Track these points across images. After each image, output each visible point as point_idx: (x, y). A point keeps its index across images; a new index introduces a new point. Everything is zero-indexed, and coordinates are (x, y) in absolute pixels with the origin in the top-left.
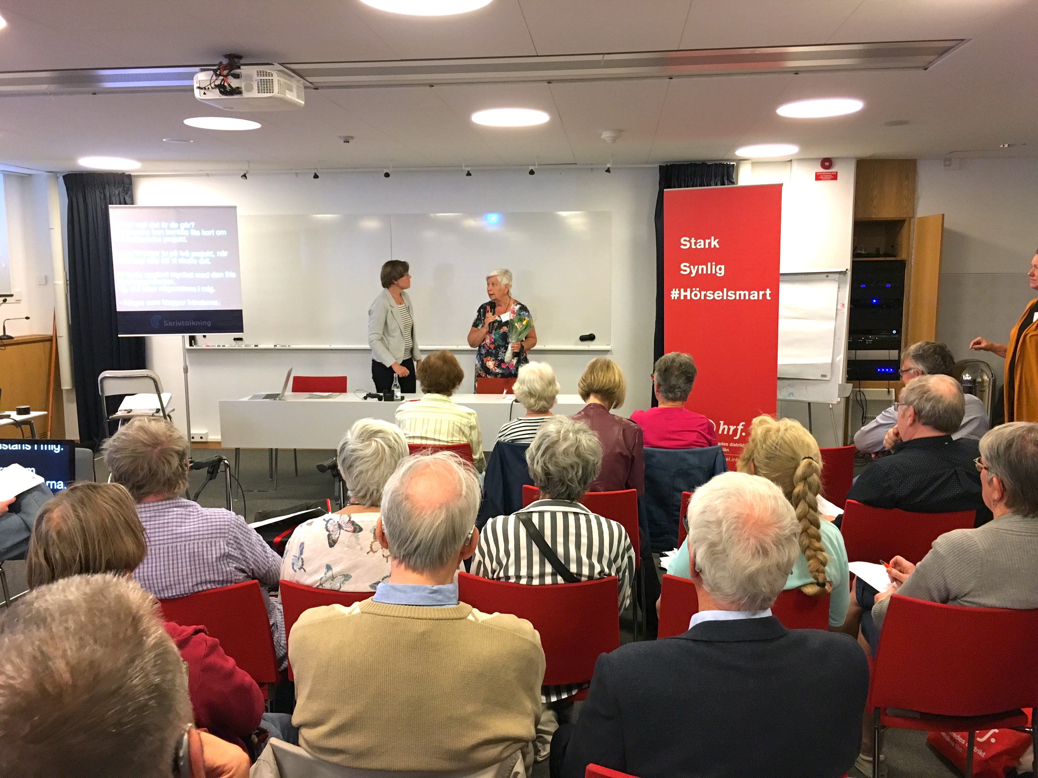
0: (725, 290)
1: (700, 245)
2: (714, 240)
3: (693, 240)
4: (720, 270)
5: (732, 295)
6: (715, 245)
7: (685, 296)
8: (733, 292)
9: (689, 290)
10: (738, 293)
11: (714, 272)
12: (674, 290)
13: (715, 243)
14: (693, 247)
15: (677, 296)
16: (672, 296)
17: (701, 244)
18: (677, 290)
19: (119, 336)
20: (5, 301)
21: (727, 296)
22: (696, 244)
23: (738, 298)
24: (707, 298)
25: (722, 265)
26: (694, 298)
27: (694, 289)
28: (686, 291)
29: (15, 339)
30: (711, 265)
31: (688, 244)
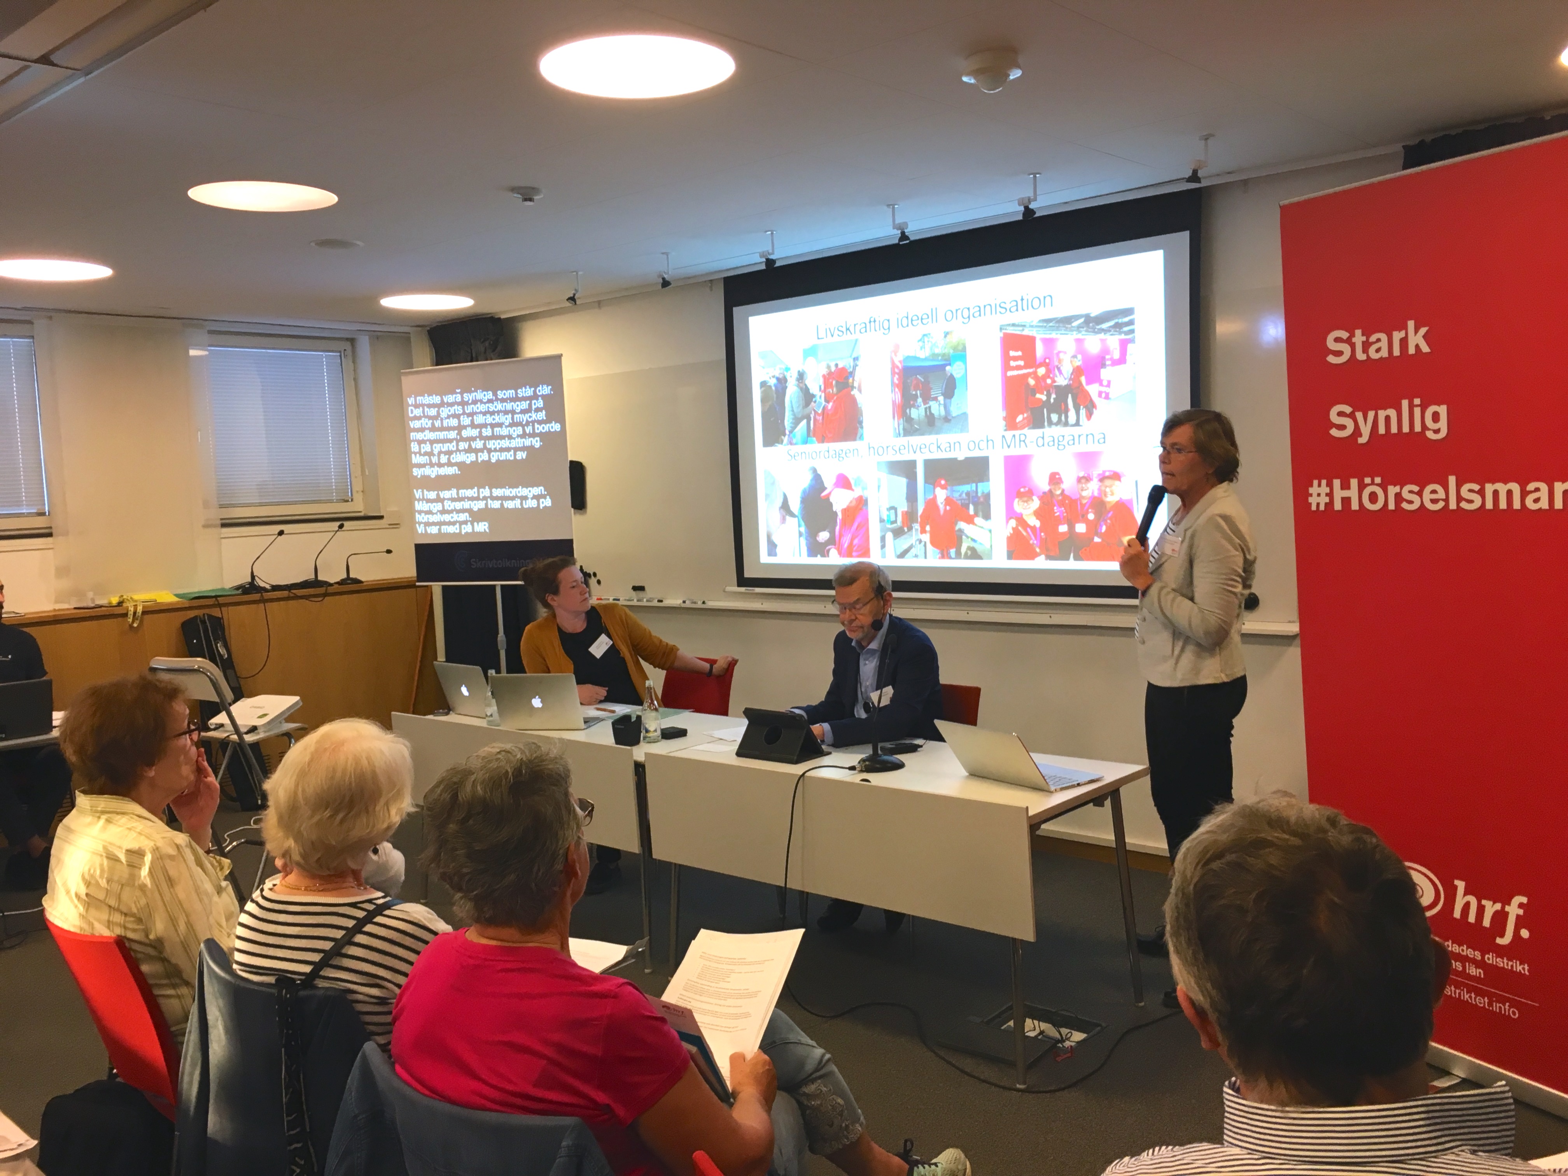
0: (1452, 480)
1: (1378, 350)
3: (1359, 338)
4: (1436, 421)
5: (1471, 497)
6: (1417, 346)
7: (1346, 502)
8: (1476, 487)
10: (1489, 488)
11: (1418, 428)
12: (1316, 482)
13: (1417, 339)
14: (1360, 356)
15: (1324, 500)
16: (1314, 501)
17: (1381, 347)
18: (1324, 482)
20: (341, 526)
21: (1460, 499)
22: (1366, 346)
24: (1405, 505)
25: (1439, 404)
26: (1368, 505)
27: (1368, 480)
29: (365, 584)
30: (1411, 407)
31: (1346, 348)
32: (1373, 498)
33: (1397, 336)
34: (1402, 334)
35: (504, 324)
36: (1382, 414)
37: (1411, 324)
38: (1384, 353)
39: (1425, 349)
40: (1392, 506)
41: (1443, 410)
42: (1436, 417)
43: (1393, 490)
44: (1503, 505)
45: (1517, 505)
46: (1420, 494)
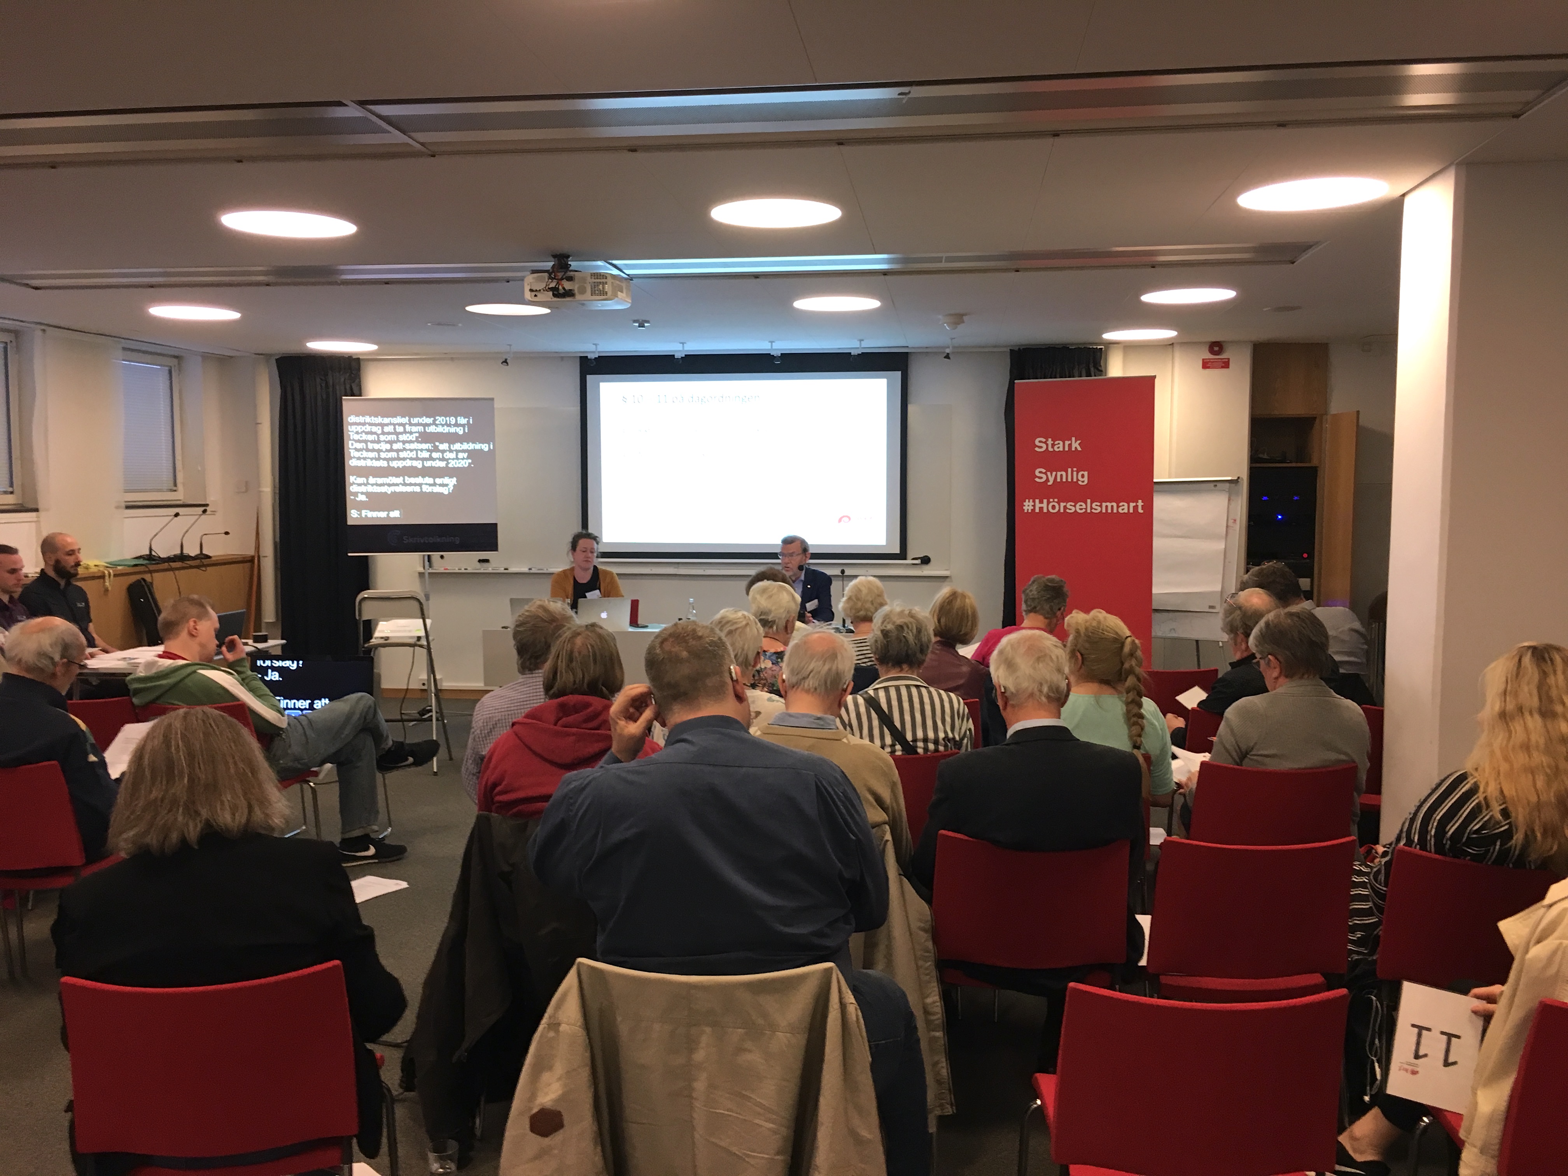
0: (1089, 501)
1: (1058, 448)
2: (1076, 442)
3: (1050, 442)
4: (1083, 478)
5: (1097, 508)
6: (1076, 448)
7: (1041, 509)
8: (1099, 504)
9: (1045, 501)
10: (1104, 504)
11: (1075, 480)
12: (1027, 500)
13: (1076, 445)
14: (1050, 449)
15: (1031, 508)
16: (1026, 508)
17: (1059, 446)
18: (1031, 500)
21: (1092, 508)
22: (1053, 445)
23: (1104, 511)
24: (1068, 511)
25: (1084, 471)
26: (1051, 511)
27: (1051, 500)
28: (1041, 502)
29: (213, 559)
30: (1072, 471)
31: (1044, 446)
32: (1054, 508)
33: (1067, 443)
34: (1070, 442)
35: (362, 363)
36: (1059, 474)
37: (1073, 439)
38: (1061, 449)
39: (1079, 449)
40: (1062, 511)
41: (1086, 473)
42: (1083, 476)
43: (1062, 504)
44: (1109, 511)
45: (1115, 511)
46: (1075, 506)
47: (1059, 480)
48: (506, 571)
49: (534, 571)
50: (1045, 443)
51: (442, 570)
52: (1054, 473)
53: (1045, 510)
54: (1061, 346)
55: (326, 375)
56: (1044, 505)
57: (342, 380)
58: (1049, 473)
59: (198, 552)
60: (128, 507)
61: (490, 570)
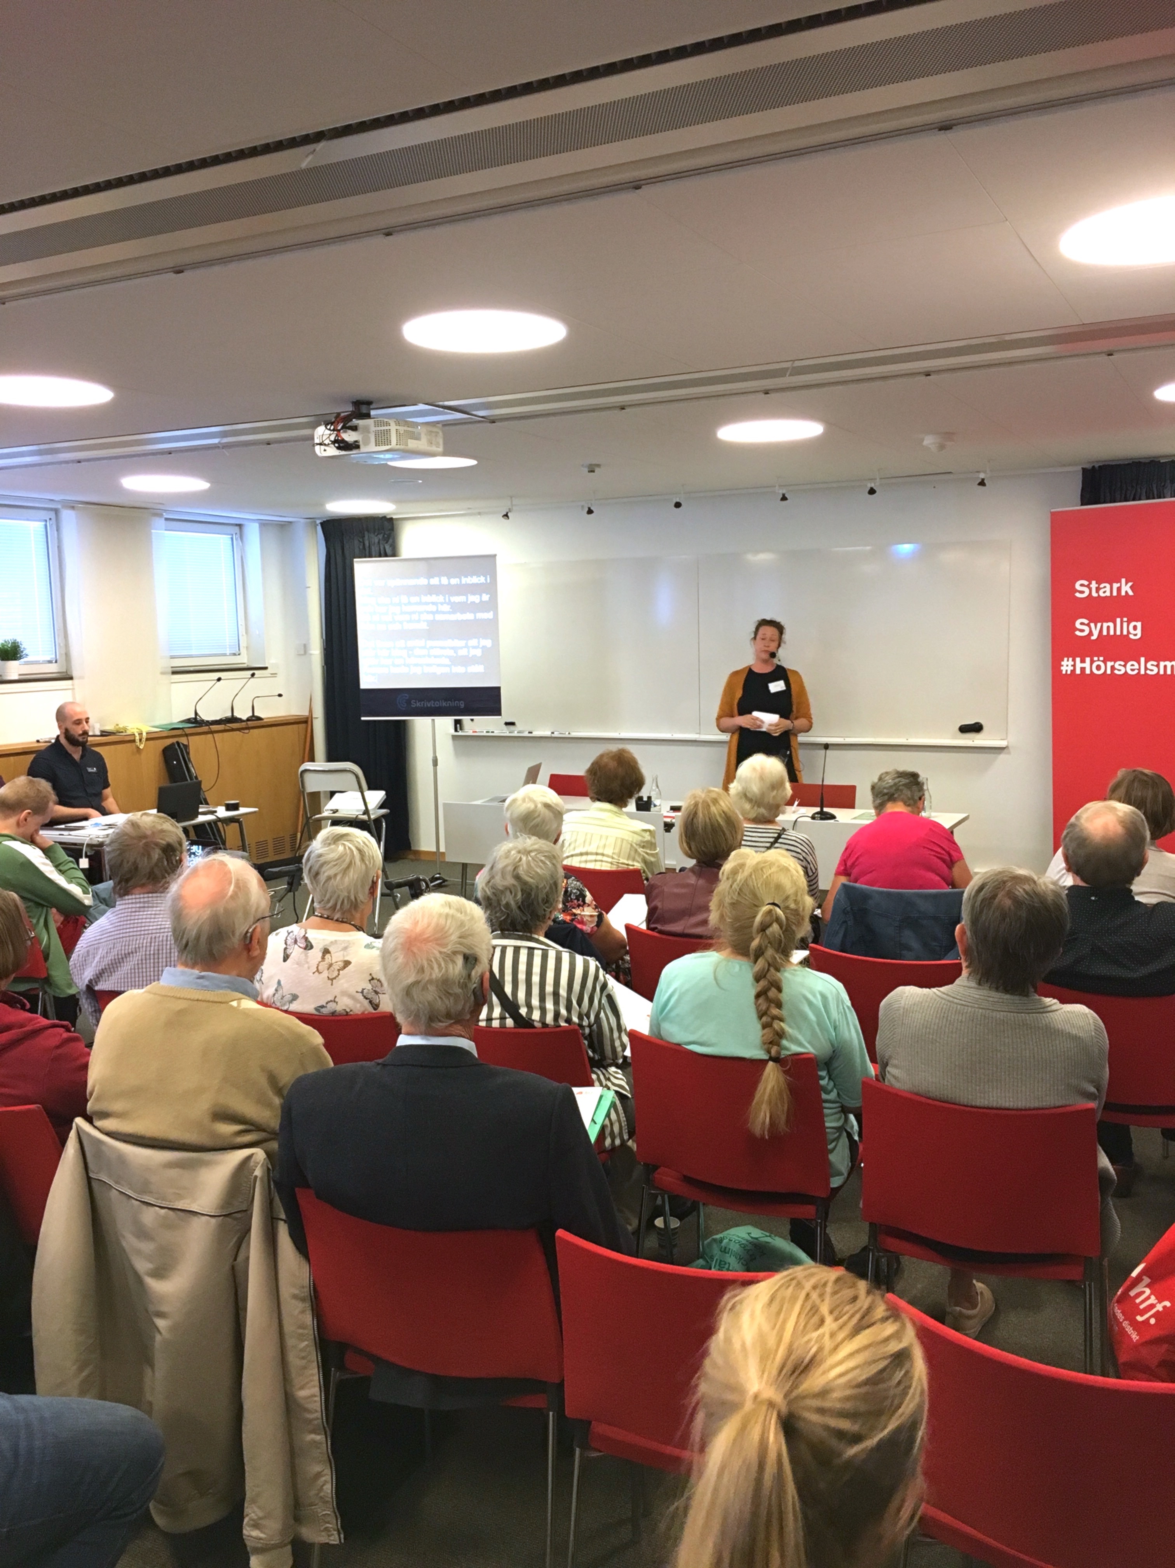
0: (1143, 660)
1: (1104, 592)
2: (1126, 583)
3: (1094, 585)
4: (1135, 630)
5: (1152, 668)
6: (1126, 592)
7: (1083, 669)
8: (1155, 663)
9: (1088, 660)
10: (1162, 664)
11: (1125, 633)
12: (1066, 659)
13: (1126, 588)
14: (1094, 594)
15: (1070, 668)
16: (1064, 669)
17: (1106, 590)
18: (1071, 659)
19: (363, 719)
20: (253, 675)
21: (1146, 669)
22: (1098, 590)
23: (1162, 672)
24: (1116, 672)
25: (1137, 621)
26: (1095, 671)
27: (1096, 659)
28: (1083, 661)
29: (265, 720)
30: (1122, 622)
31: (1087, 590)
32: (1098, 668)
33: (1116, 586)
34: (1118, 585)
35: (394, 522)
36: (1105, 625)
37: (1123, 581)
39: (1131, 593)
40: (1109, 672)
41: (1139, 624)
42: (1135, 628)
43: (1109, 664)
44: (1169, 672)
46: (1125, 666)
47: (1105, 633)
48: (530, 735)
49: (556, 734)
50: (1088, 586)
51: (470, 733)
52: (1099, 625)
53: (1088, 671)
54: (1147, 461)
55: (363, 537)
56: (1087, 665)
57: (376, 541)
58: (1092, 625)
59: (250, 714)
60: (174, 673)
61: (515, 734)
